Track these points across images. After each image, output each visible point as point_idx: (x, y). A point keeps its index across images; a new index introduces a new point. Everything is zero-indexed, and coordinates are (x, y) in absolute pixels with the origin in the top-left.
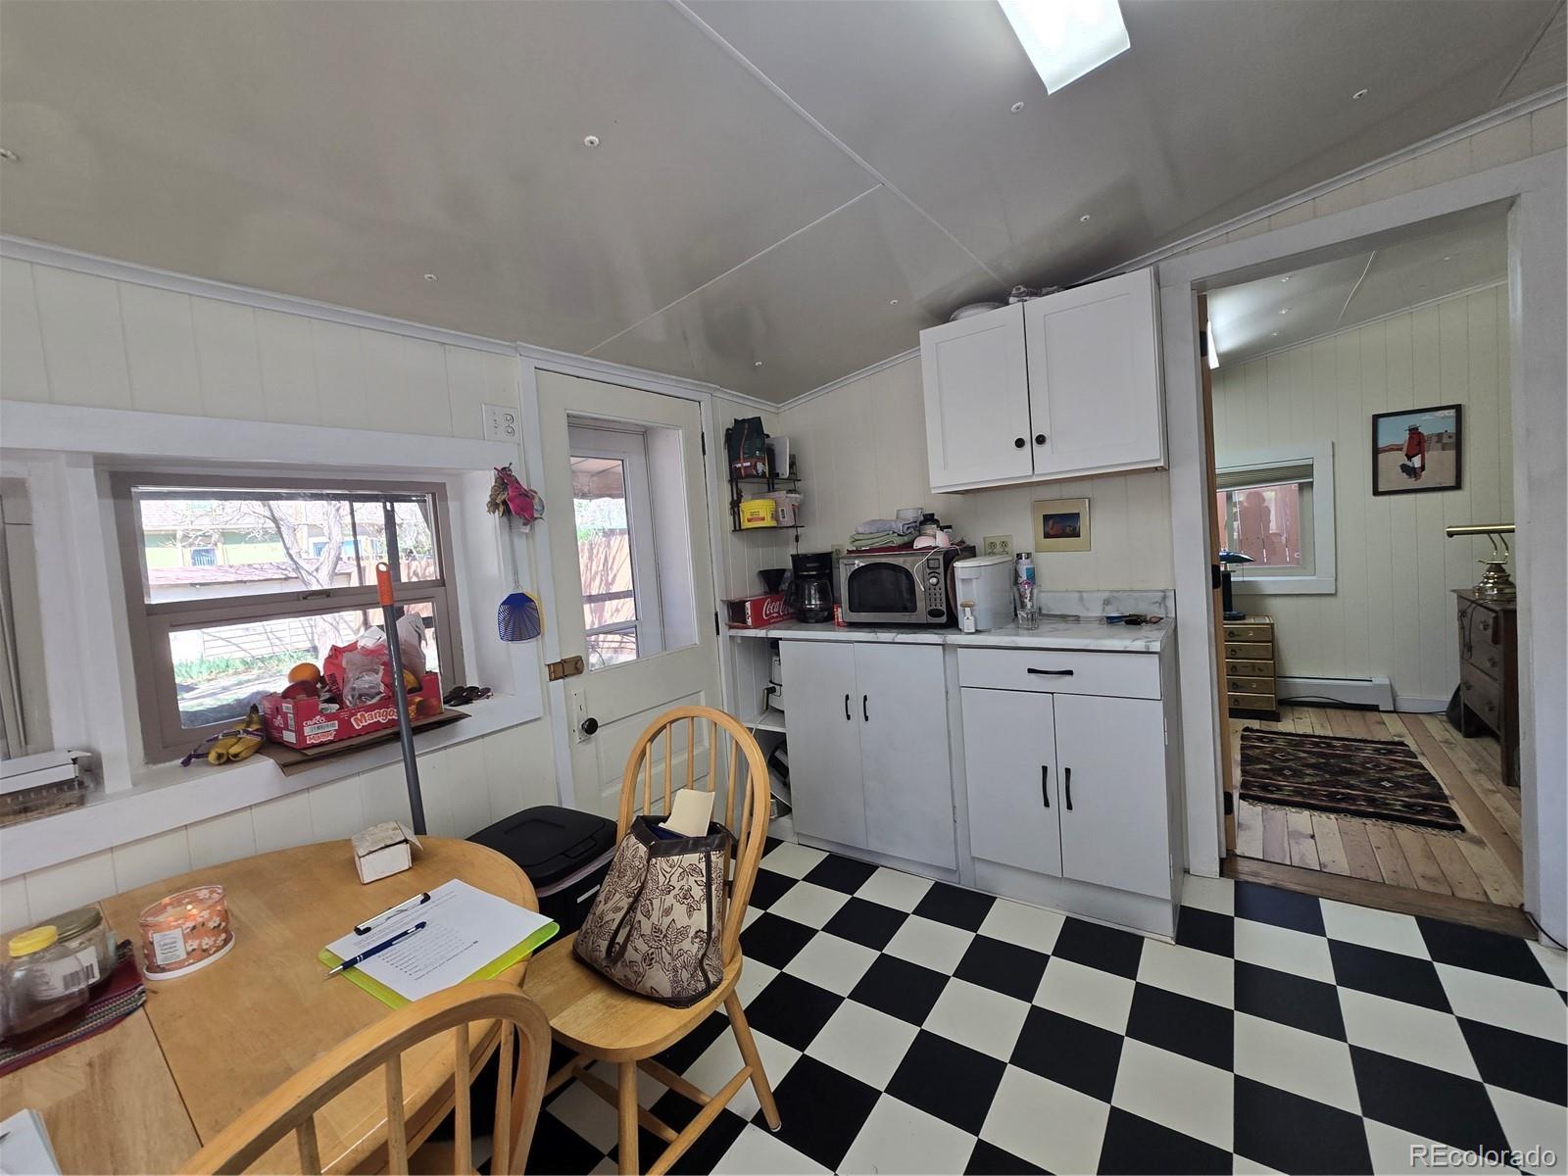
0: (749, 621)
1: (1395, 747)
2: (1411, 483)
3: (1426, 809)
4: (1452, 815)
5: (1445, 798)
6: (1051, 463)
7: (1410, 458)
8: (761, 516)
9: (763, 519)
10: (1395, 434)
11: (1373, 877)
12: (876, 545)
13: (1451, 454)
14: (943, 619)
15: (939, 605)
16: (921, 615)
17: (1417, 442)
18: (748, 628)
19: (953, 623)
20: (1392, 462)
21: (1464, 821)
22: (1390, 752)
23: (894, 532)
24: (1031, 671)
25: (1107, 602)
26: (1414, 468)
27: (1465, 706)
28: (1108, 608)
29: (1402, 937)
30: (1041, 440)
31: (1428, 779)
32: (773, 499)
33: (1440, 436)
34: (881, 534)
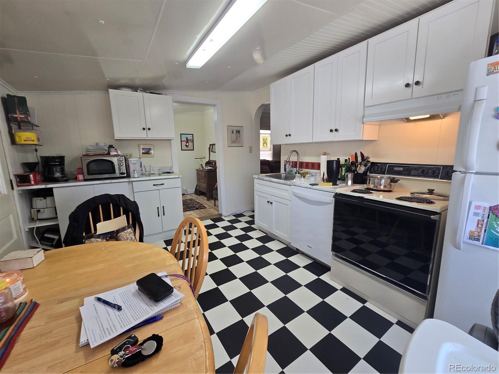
0: (33, 182)
1: (191, 200)
2: (187, 149)
3: (201, 207)
4: (204, 206)
5: (202, 205)
6: (151, 135)
7: (186, 143)
8: (33, 139)
9: (33, 141)
10: (184, 138)
11: (203, 216)
12: (96, 154)
13: (192, 143)
14: (125, 175)
15: (123, 171)
16: (117, 174)
17: (187, 141)
18: (33, 185)
19: (128, 176)
20: (184, 143)
21: (206, 207)
22: (192, 200)
23: (104, 150)
24: (154, 185)
25: (159, 170)
26: (187, 146)
27: (199, 190)
28: (159, 171)
29: (210, 222)
30: (149, 129)
31: (199, 203)
32: (36, 133)
33: (190, 139)
34: (99, 150)
